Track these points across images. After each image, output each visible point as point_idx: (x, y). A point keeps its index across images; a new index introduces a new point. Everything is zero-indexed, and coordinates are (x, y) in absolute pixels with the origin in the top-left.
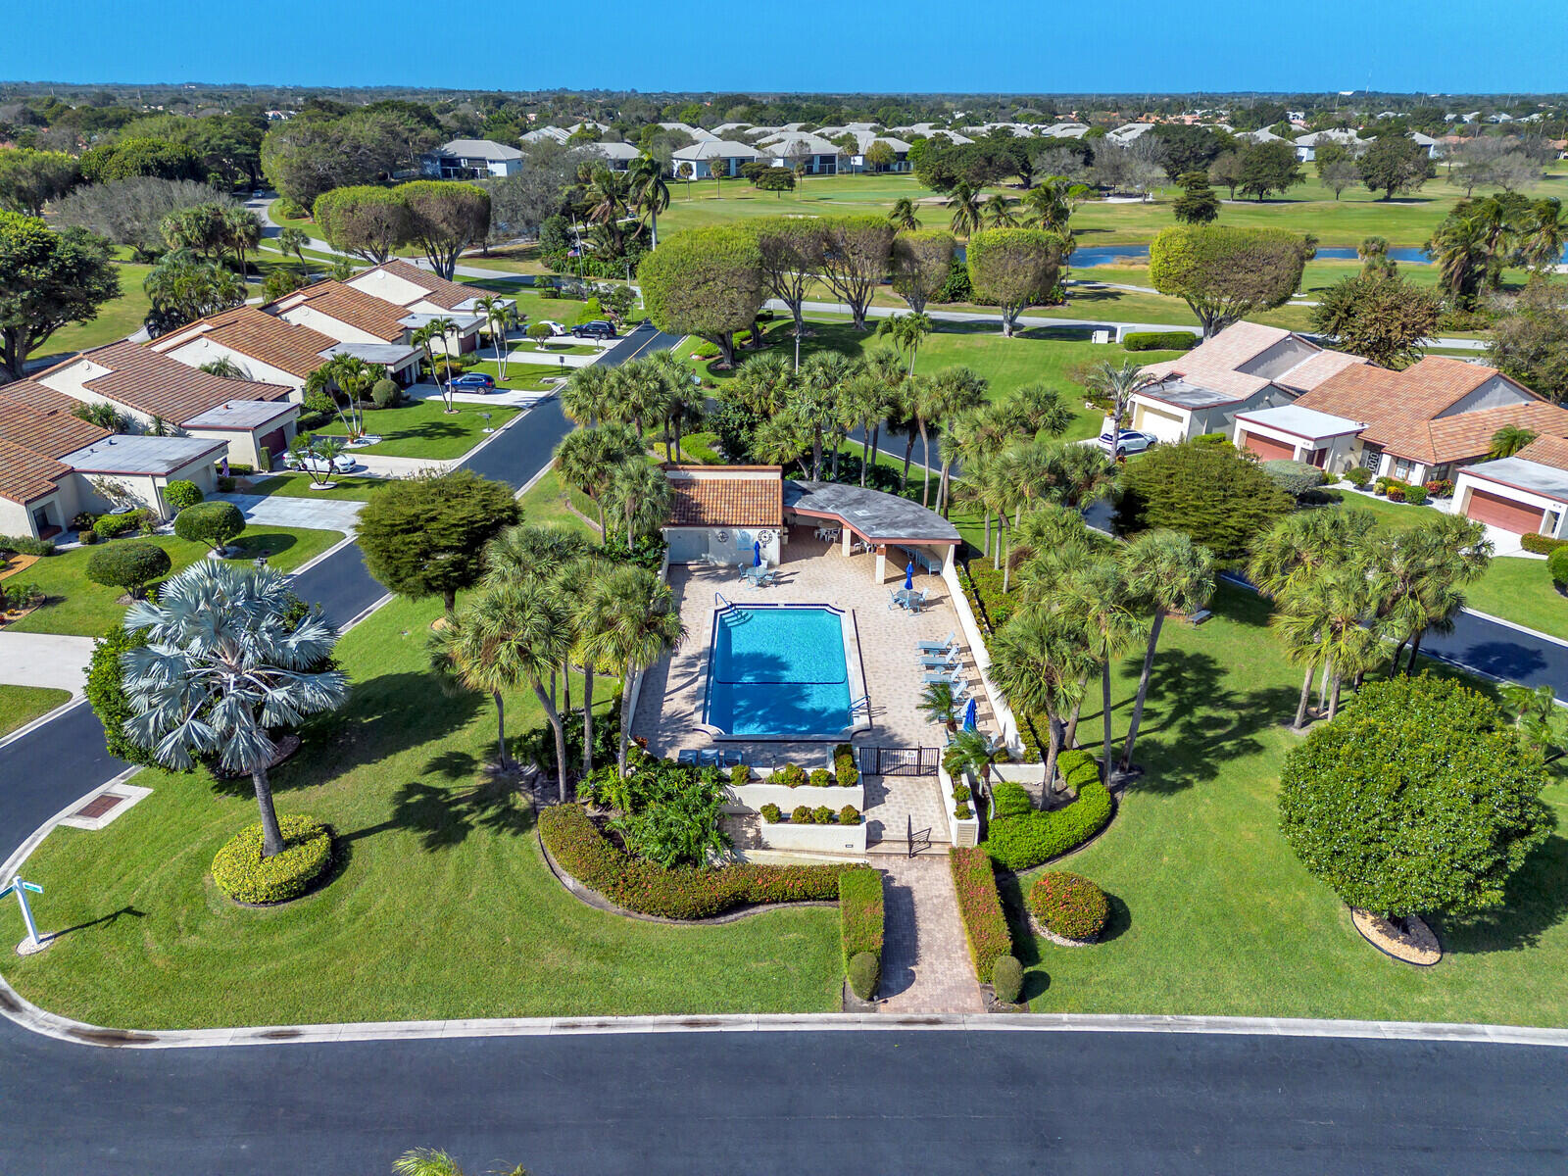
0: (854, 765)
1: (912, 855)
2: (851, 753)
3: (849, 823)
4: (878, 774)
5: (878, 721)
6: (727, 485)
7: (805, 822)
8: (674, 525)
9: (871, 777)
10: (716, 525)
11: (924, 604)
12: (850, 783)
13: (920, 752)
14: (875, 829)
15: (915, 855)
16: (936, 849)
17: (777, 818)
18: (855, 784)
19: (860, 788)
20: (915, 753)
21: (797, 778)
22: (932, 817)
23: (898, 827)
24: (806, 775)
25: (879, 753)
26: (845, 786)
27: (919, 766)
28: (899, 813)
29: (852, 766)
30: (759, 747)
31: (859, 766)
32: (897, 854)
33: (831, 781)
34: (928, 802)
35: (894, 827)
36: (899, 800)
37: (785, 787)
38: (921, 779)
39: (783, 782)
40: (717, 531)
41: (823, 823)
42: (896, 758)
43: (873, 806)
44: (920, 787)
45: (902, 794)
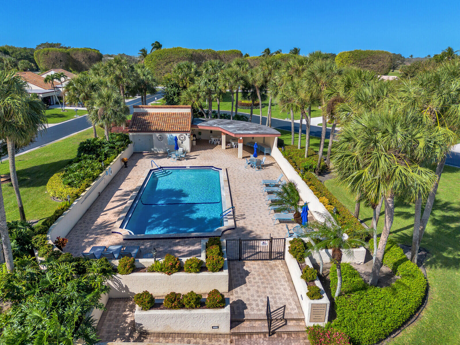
0: (221, 254)
1: (271, 333)
2: (219, 244)
3: (215, 306)
4: (240, 259)
5: (240, 224)
6: (164, 115)
7: (175, 308)
8: (135, 132)
9: (235, 262)
10: (157, 131)
11: (263, 166)
12: (217, 268)
13: (271, 242)
14: (238, 308)
15: (273, 333)
16: (291, 326)
17: (149, 305)
18: (221, 270)
19: (225, 273)
20: (267, 242)
21: (173, 266)
22: (284, 295)
23: (257, 305)
24: (181, 263)
25: (240, 243)
26: (213, 271)
27: (271, 252)
28: (258, 292)
29: (219, 254)
30: (155, 243)
31: (225, 254)
32: (257, 333)
33: (201, 268)
34: (280, 281)
35: (254, 306)
36: (257, 280)
37: (163, 274)
38: (272, 262)
39: (161, 270)
40: (158, 135)
41: (192, 308)
42: (253, 247)
43: (236, 286)
44: (272, 269)
45: (259, 275)
